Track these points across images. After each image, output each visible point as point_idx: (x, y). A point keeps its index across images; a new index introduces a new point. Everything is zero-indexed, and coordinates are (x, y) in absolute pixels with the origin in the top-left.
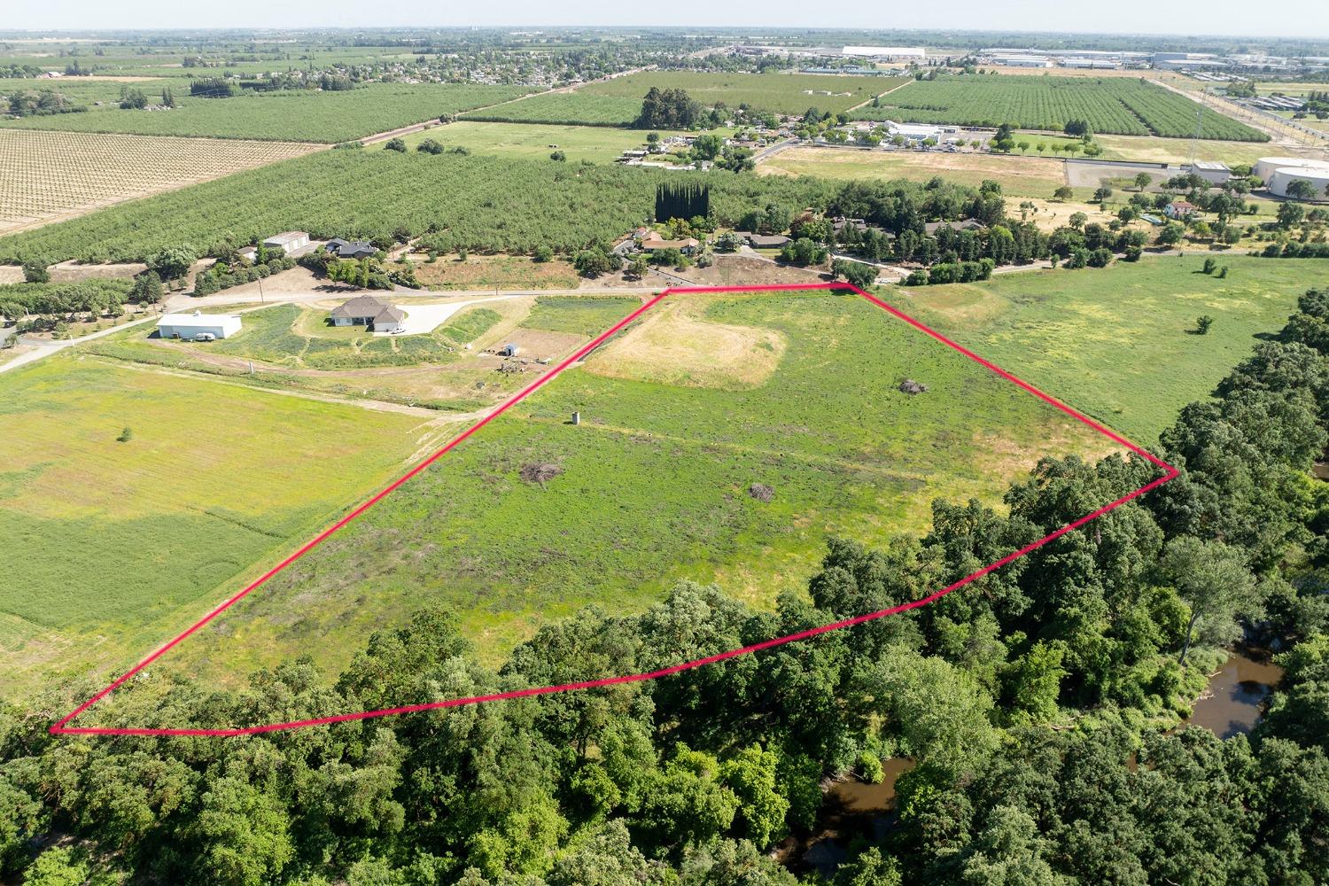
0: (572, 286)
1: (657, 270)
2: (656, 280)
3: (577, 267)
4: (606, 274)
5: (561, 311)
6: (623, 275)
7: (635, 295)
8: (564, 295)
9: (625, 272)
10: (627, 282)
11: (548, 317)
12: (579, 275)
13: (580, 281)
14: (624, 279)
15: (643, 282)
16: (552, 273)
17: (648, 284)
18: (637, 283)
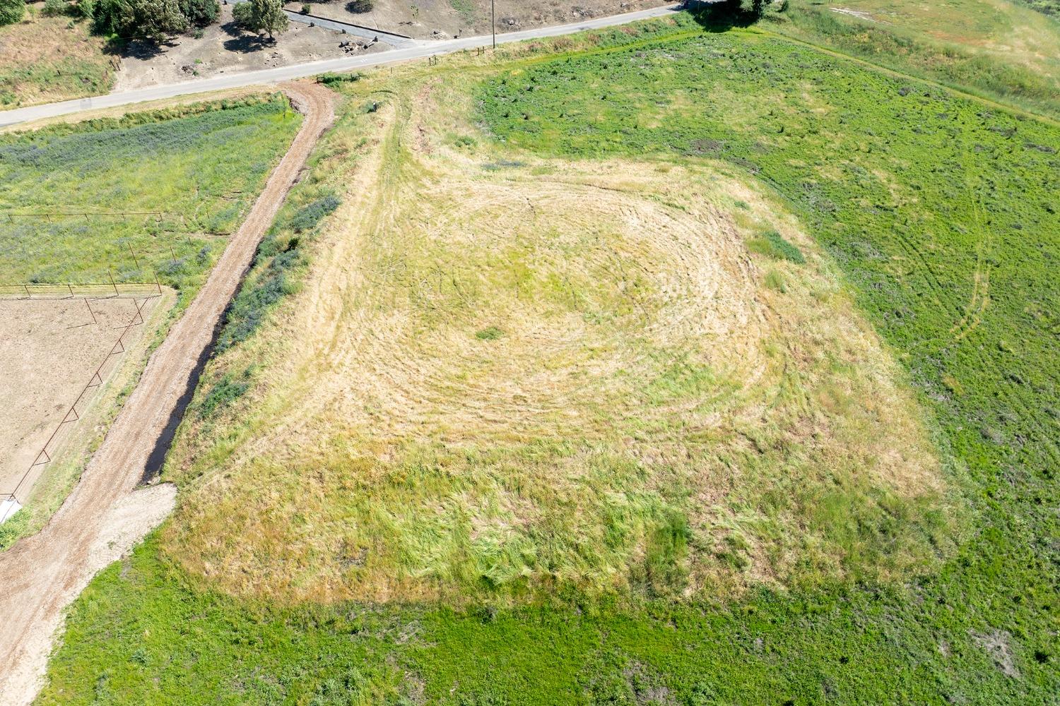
0: (94, 85)
1: (305, 12)
2: (310, 39)
3: (98, 30)
4: (181, 40)
5: (65, 181)
6: (224, 37)
7: (272, 88)
8: (73, 120)
9: (228, 28)
10: (239, 55)
11: (21, 212)
12: (106, 51)
13: (116, 68)
14: (230, 46)
15: (282, 48)
16: (30, 54)
17: (296, 53)
18: (266, 53)
